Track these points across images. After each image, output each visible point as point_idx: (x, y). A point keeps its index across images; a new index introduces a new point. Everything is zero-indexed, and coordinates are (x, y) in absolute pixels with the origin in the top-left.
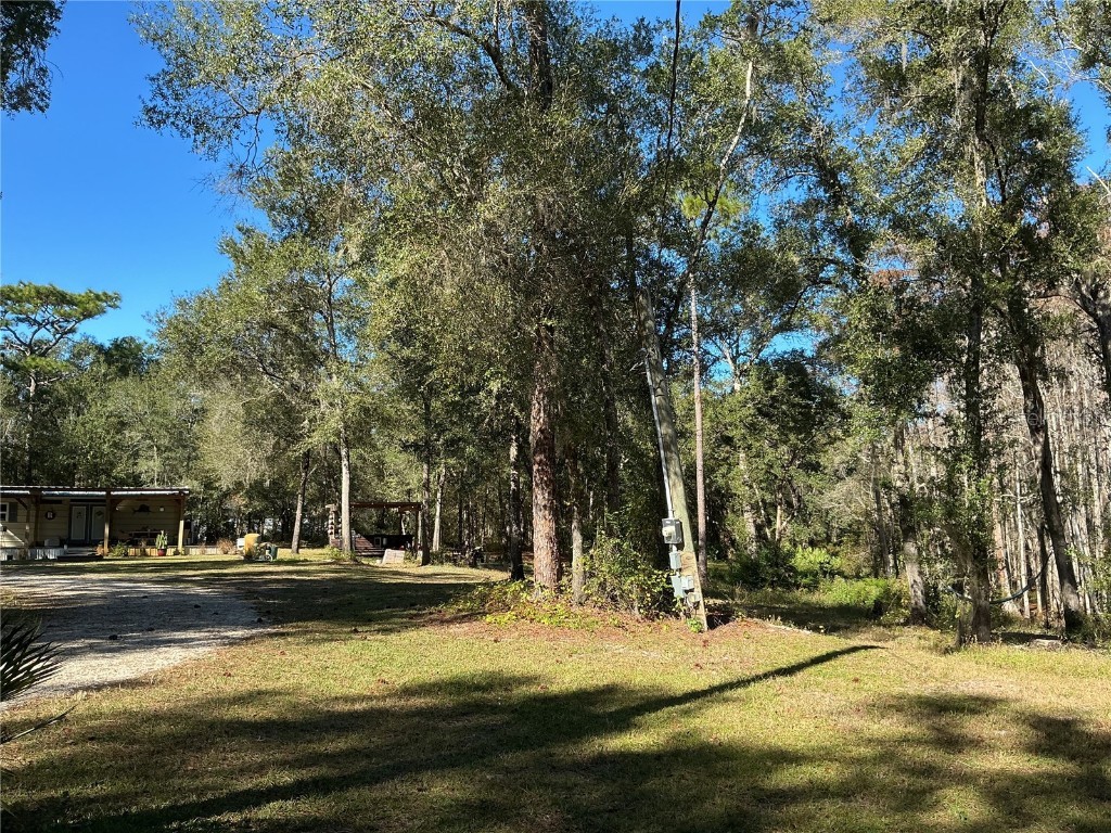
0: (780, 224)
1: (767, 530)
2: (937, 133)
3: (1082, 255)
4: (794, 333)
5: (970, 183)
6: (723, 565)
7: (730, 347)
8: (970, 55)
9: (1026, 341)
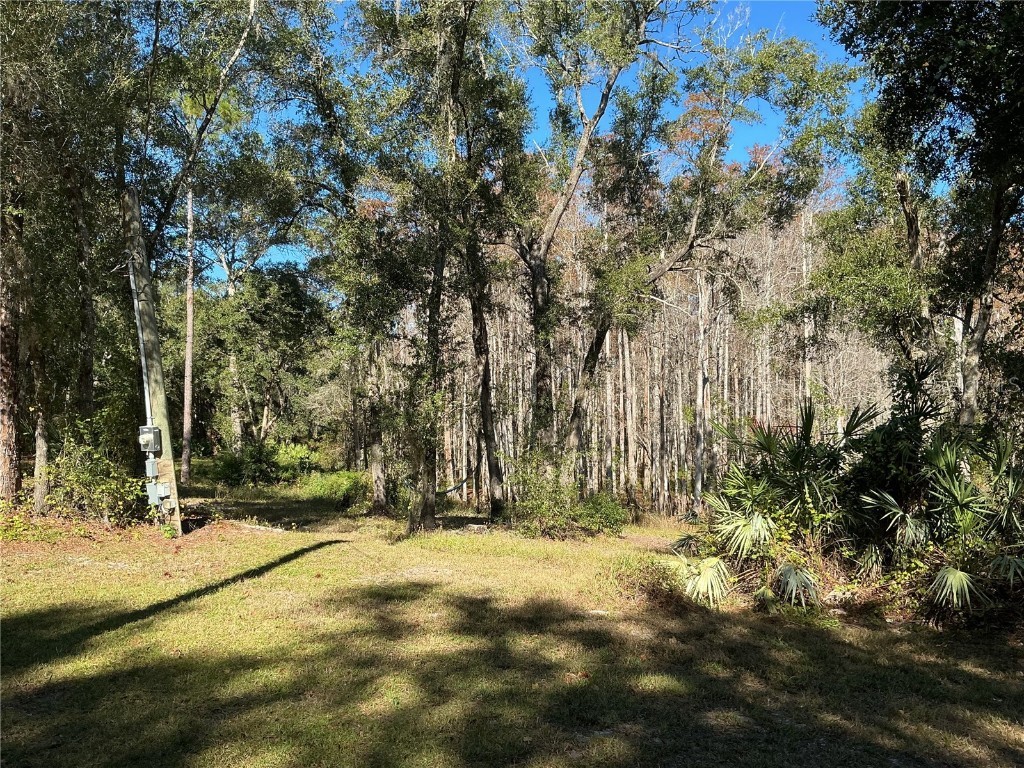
0: (279, 142)
1: (254, 428)
2: (419, 88)
3: (524, 213)
4: (289, 246)
5: (445, 136)
6: (208, 462)
7: (226, 252)
8: (451, 23)
9: (477, 279)
